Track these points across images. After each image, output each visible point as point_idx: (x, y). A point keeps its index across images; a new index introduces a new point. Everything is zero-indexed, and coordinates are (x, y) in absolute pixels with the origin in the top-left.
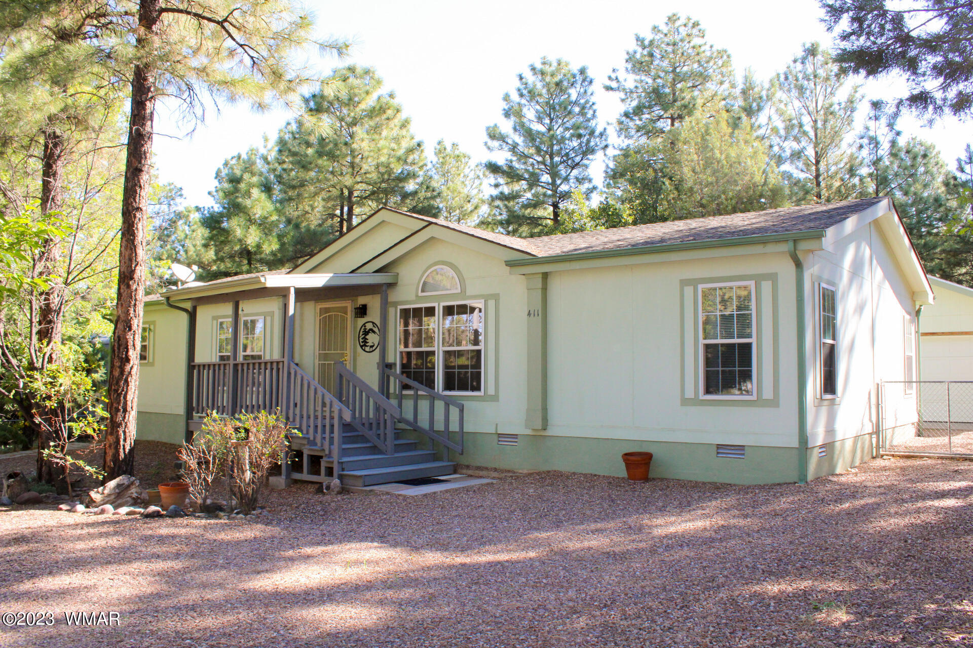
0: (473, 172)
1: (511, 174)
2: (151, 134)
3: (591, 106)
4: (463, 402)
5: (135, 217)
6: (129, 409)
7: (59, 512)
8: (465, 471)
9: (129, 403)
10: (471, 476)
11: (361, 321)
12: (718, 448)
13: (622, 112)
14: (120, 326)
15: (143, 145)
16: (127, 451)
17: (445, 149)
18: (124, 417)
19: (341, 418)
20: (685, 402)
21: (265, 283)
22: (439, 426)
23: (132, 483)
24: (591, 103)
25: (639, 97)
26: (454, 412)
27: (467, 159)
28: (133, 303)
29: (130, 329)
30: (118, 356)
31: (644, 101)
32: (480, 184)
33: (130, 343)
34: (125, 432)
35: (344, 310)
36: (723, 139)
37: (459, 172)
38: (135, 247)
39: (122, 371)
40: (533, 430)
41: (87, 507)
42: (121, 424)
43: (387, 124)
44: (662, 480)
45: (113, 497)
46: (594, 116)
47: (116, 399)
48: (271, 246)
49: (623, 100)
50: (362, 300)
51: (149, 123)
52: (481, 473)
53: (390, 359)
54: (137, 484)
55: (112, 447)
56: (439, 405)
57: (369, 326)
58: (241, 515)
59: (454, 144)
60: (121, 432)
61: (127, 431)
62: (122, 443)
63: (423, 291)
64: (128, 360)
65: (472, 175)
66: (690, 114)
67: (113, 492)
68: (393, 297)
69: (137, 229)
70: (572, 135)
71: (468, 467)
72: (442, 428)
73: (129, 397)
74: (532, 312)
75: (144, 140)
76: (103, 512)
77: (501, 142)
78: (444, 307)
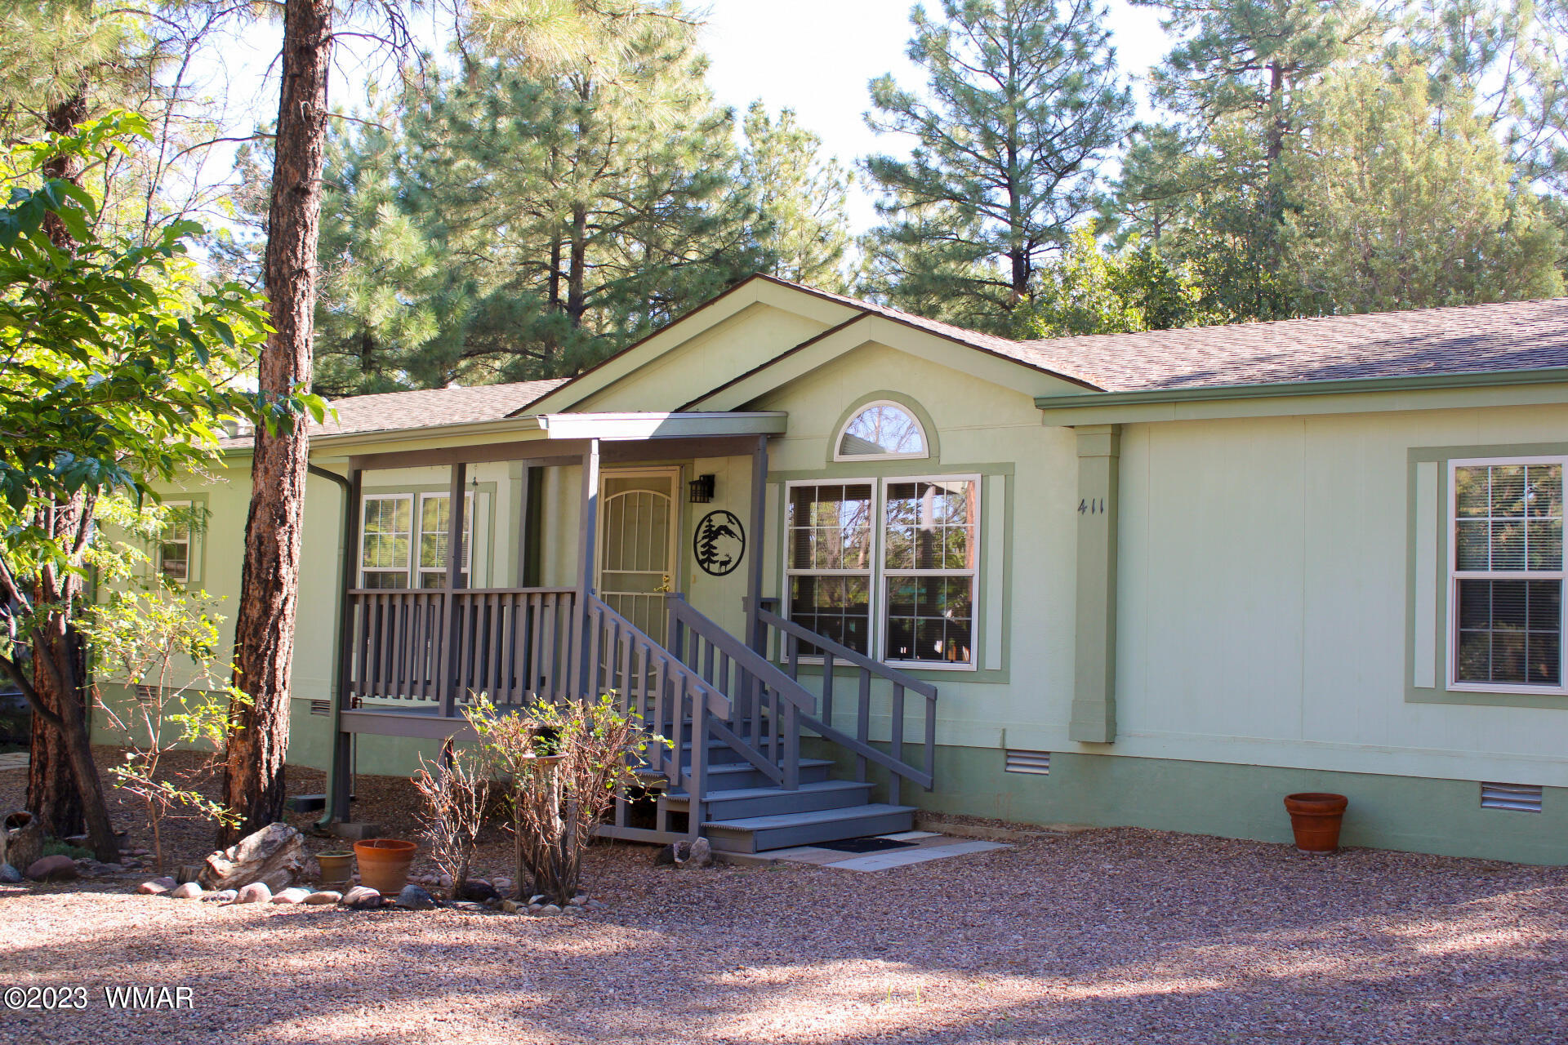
0: (825, 174)
1: (926, 187)
2: (326, 115)
3: (1102, 39)
4: (934, 684)
5: (295, 289)
6: (279, 686)
7: (146, 897)
8: (935, 825)
9: (279, 674)
10: (950, 835)
11: (700, 510)
12: (1483, 790)
13: (1167, 52)
14: (262, 514)
15: (310, 139)
16: (274, 772)
17: (767, 122)
18: (271, 703)
19: (707, 712)
20: (1415, 695)
21: (546, 431)
22: (881, 731)
23: (291, 840)
24: (1102, 33)
25: (1206, 20)
26: (915, 704)
27: (813, 146)
28: (289, 467)
29: (284, 522)
30: (258, 576)
31: (1217, 30)
32: (842, 201)
33: (284, 551)
34: (270, 734)
35: (664, 486)
36: (1419, 128)
37: (797, 173)
38: (295, 350)
39: (267, 609)
40: (1086, 744)
41: (205, 887)
42: (263, 717)
43: (664, 69)
44: (1365, 850)
45: (255, 867)
46: (1110, 62)
47: (255, 665)
48: (422, 332)
49: (1166, 26)
50: (702, 467)
51: (321, 92)
52: (972, 830)
53: (768, 592)
54: (300, 842)
55: (246, 764)
56: (881, 690)
57: (719, 521)
58: (550, 907)
59: (785, 112)
60: (264, 734)
61: (275, 732)
62: (265, 756)
63: (842, 452)
64: (278, 585)
65: (822, 181)
66: (1320, 62)
67: (255, 857)
68: (779, 460)
69: (299, 313)
70: (1062, 104)
71: (939, 817)
72: (887, 736)
73: (280, 662)
74: (1088, 504)
75: (313, 129)
76: (251, 897)
77: (900, 114)
78: (890, 486)
